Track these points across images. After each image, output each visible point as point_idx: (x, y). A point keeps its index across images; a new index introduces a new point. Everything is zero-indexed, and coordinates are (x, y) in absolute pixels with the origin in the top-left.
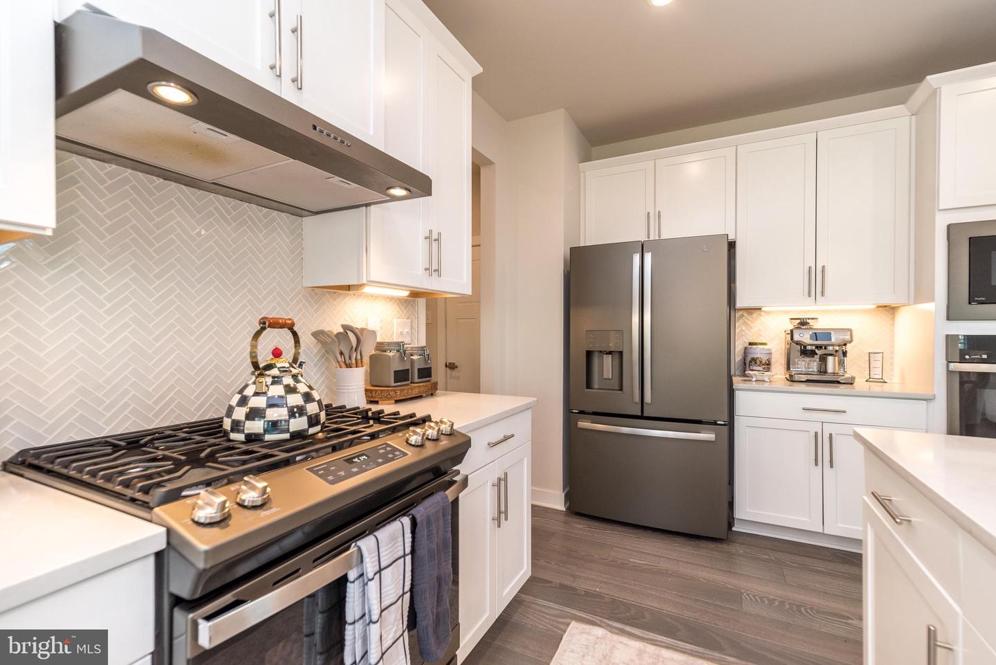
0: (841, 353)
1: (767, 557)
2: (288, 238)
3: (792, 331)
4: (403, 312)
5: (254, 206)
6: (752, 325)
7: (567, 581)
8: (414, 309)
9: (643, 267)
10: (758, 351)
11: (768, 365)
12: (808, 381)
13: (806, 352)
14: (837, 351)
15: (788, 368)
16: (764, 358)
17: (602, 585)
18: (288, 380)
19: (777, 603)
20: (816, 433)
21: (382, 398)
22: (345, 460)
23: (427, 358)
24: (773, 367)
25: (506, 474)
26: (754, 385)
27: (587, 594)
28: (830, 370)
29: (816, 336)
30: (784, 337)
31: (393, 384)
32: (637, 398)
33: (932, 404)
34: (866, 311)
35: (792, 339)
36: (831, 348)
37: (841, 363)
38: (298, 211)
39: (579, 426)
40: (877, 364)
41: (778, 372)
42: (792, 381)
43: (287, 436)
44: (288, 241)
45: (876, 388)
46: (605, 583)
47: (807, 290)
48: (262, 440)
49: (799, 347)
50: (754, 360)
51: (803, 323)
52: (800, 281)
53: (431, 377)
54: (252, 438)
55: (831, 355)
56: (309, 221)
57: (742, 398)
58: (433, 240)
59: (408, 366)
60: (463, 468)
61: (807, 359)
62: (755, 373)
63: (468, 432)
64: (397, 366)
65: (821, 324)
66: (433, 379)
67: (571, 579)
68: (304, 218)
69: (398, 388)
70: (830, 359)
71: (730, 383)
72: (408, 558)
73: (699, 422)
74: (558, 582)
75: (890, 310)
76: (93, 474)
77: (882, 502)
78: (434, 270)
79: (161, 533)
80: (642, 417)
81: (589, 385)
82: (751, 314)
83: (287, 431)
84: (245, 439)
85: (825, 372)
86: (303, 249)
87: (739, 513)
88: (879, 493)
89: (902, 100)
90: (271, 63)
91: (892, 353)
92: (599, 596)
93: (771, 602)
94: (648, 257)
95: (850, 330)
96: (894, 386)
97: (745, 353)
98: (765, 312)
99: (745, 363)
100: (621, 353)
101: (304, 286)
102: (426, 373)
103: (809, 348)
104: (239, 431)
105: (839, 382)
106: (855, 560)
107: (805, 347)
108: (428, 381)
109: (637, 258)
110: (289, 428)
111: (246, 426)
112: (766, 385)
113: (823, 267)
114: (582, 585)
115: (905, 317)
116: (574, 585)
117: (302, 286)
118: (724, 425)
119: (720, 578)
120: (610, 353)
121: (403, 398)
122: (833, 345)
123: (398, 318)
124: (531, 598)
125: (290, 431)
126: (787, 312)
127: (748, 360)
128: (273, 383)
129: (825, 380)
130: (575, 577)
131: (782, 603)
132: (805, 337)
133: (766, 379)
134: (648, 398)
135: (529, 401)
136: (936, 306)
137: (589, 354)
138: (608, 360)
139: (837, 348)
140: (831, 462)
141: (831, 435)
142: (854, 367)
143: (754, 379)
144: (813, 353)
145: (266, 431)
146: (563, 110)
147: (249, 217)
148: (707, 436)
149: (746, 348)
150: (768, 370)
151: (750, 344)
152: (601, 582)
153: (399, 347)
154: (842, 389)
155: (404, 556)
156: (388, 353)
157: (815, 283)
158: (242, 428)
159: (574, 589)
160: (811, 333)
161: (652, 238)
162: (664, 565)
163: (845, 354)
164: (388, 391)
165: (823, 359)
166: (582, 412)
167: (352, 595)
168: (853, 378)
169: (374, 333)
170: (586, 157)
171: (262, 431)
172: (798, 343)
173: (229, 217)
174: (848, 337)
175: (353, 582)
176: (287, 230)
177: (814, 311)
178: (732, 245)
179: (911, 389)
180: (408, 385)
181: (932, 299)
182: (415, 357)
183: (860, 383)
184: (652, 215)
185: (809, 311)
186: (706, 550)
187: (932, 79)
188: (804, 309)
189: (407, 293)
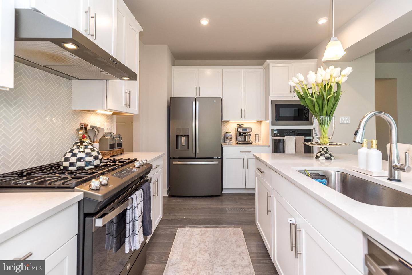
0: (249, 135)
1: (232, 198)
2: (66, 89)
3: (237, 128)
4: (108, 120)
5: (53, 75)
6: (227, 127)
7: (173, 218)
8: (112, 119)
9: (195, 107)
10: (228, 134)
11: (231, 139)
12: (241, 143)
13: (241, 135)
14: (248, 134)
15: (236, 140)
16: (230, 137)
17: (186, 216)
18: (90, 147)
19: (235, 209)
20: (244, 159)
21: (105, 155)
22: (120, 172)
23: (120, 139)
24: (232, 139)
25: (157, 179)
26: (228, 145)
27: (181, 220)
28: (247, 140)
29: (243, 130)
30: (235, 130)
31: (109, 150)
32: (194, 152)
33: (269, 148)
34: (255, 122)
35: (237, 131)
36: (247, 133)
37: (249, 138)
38: (70, 77)
39: (174, 163)
40: (257, 138)
41: (234, 141)
42: (238, 144)
43: (93, 167)
44: (66, 90)
45: (257, 144)
46: (187, 215)
47: (241, 116)
48: (84, 169)
49: (239, 133)
50: (227, 137)
51: (240, 126)
52: (239, 113)
53: (121, 146)
54: (79, 169)
55: (247, 135)
56: (74, 82)
57: (225, 149)
58: (128, 93)
59: (114, 143)
60: (149, 176)
61: (241, 137)
62: (228, 141)
63: (150, 163)
64: (110, 142)
65: (245, 126)
66: (123, 147)
67: (175, 217)
68: (72, 81)
69: (112, 151)
70: (247, 136)
71: (222, 145)
72: (143, 202)
73: (213, 158)
74: (171, 218)
75: (260, 122)
76: (26, 183)
77: (260, 170)
78: (128, 105)
79: (81, 194)
80: (196, 158)
81: (177, 148)
82: (226, 123)
83: (93, 165)
84: (77, 169)
85: (246, 141)
86: (72, 93)
87: (224, 187)
88: (258, 168)
89: (262, 64)
90: (86, 29)
91: (261, 134)
92: (185, 219)
93: (234, 209)
94: (197, 103)
95: (251, 128)
96: (261, 144)
97: (225, 135)
98: (230, 122)
99: (225, 139)
100: (188, 136)
101: (72, 109)
102: (120, 145)
103: (242, 133)
104: (73, 166)
105: (249, 143)
106: (254, 195)
107: (241, 133)
108: (120, 148)
109: (194, 103)
110: (94, 164)
111: (77, 164)
112: (231, 145)
113: (245, 109)
114: (179, 218)
115: (263, 124)
116: (176, 218)
117: (71, 109)
118: (220, 158)
119: (220, 206)
120: (184, 136)
121: (113, 155)
122: (247, 132)
123: (106, 123)
124: (162, 225)
125: (95, 165)
126: (236, 122)
127: (226, 137)
128: (85, 148)
129: (246, 143)
130: (176, 216)
131: (237, 209)
132: (240, 130)
133: (231, 143)
134: (197, 151)
135: (162, 154)
136: (269, 122)
137: (177, 136)
138: (183, 138)
139: (248, 133)
140: (247, 167)
141: (247, 159)
142: (252, 139)
143: (228, 143)
144: (243, 135)
145: (86, 165)
146: (167, 46)
147: (51, 79)
148: (216, 162)
149: (225, 134)
150: (231, 140)
151: (226, 132)
152: (185, 215)
153: (111, 134)
154: (250, 145)
155: (142, 201)
156: (107, 137)
157: (243, 114)
158: (75, 165)
159: (177, 219)
160: (242, 129)
161: (197, 97)
162: (204, 206)
163: (250, 135)
164: (107, 152)
165: (245, 137)
166: (174, 158)
167: (129, 214)
168: (252, 142)
169: (103, 129)
170: (174, 64)
171: (84, 165)
172: (239, 132)
173: (43, 79)
174: (250, 130)
175: (129, 210)
176: (66, 86)
177: (243, 122)
178: (222, 100)
179: (265, 144)
180: (114, 150)
181: (269, 120)
182: (116, 139)
183: (254, 143)
184: (197, 88)
185: (241, 122)
186: (215, 200)
187: (268, 61)
188: (240, 121)
189: (112, 113)
